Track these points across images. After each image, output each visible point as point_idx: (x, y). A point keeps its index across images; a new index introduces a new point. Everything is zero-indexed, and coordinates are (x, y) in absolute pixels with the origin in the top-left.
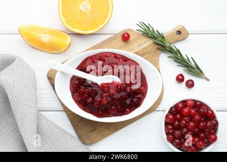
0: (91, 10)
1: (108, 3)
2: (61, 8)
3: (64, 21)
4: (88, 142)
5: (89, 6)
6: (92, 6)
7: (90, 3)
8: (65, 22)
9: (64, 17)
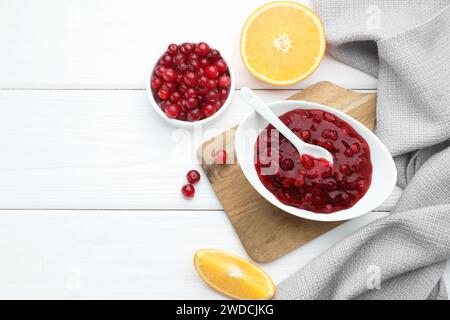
0: (290, 50)
1: (319, 44)
2: (244, 40)
3: (245, 58)
4: (261, 258)
5: (288, 43)
6: (293, 44)
7: (290, 39)
8: (246, 63)
9: (247, 53)
